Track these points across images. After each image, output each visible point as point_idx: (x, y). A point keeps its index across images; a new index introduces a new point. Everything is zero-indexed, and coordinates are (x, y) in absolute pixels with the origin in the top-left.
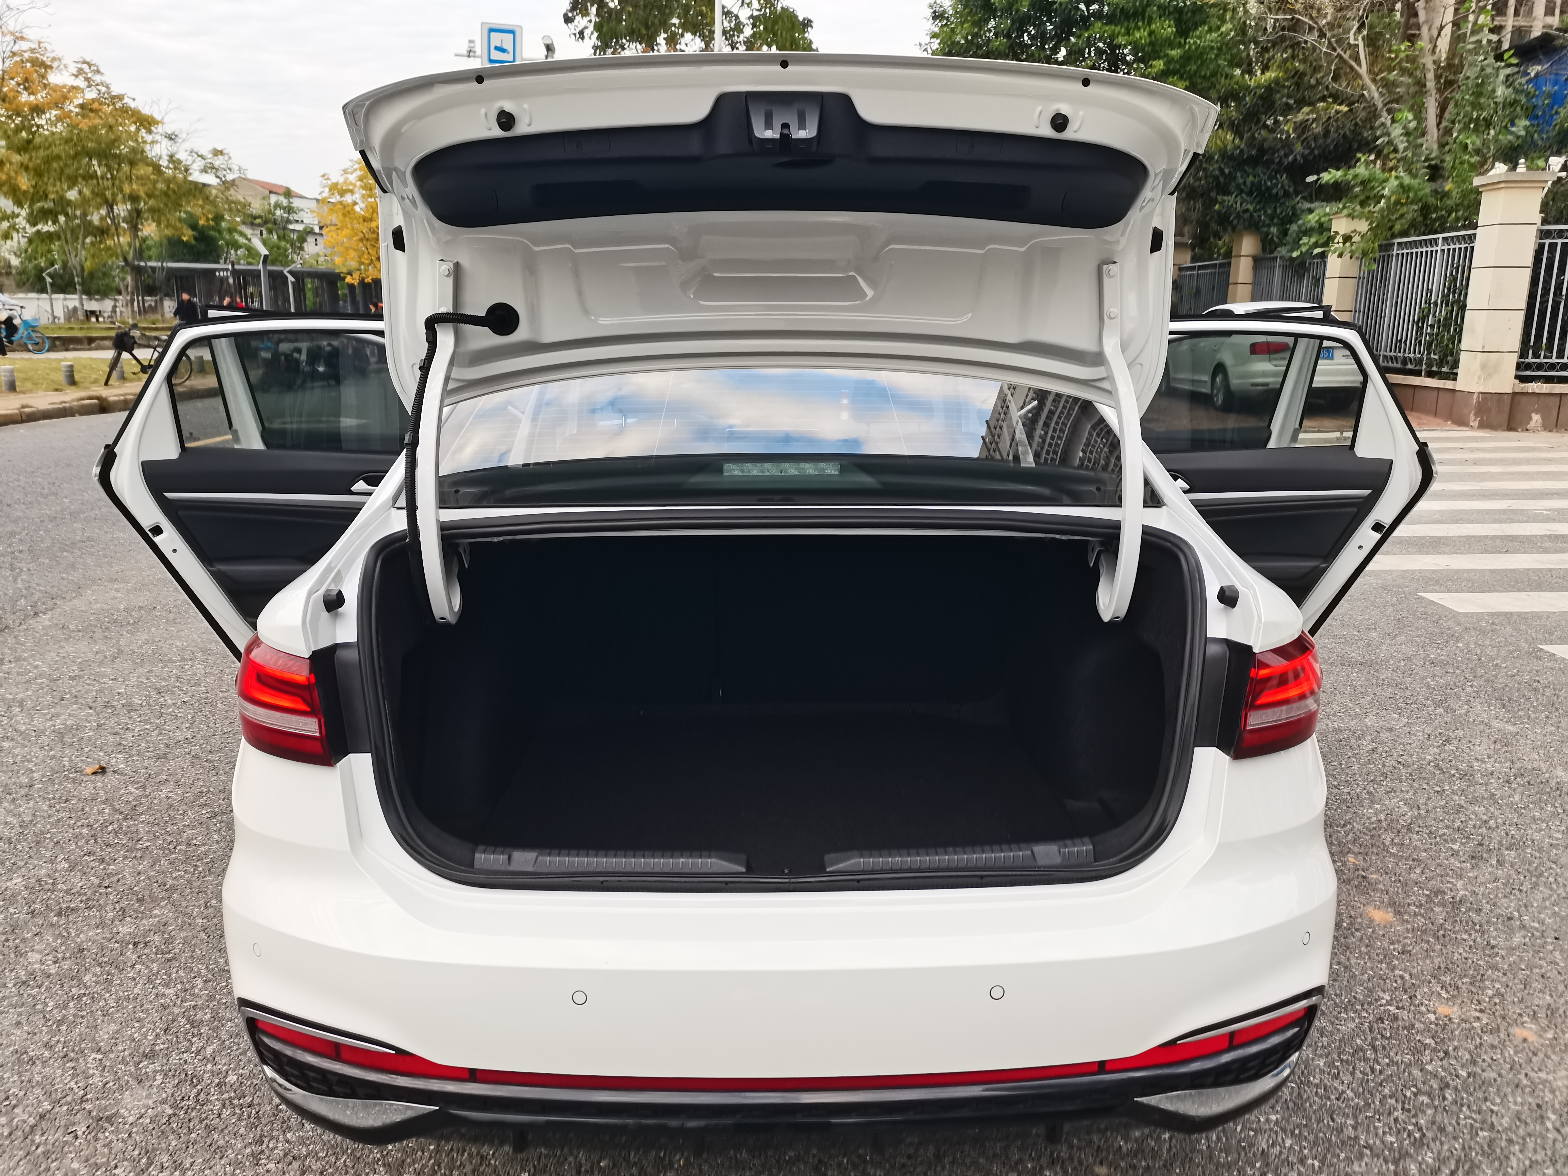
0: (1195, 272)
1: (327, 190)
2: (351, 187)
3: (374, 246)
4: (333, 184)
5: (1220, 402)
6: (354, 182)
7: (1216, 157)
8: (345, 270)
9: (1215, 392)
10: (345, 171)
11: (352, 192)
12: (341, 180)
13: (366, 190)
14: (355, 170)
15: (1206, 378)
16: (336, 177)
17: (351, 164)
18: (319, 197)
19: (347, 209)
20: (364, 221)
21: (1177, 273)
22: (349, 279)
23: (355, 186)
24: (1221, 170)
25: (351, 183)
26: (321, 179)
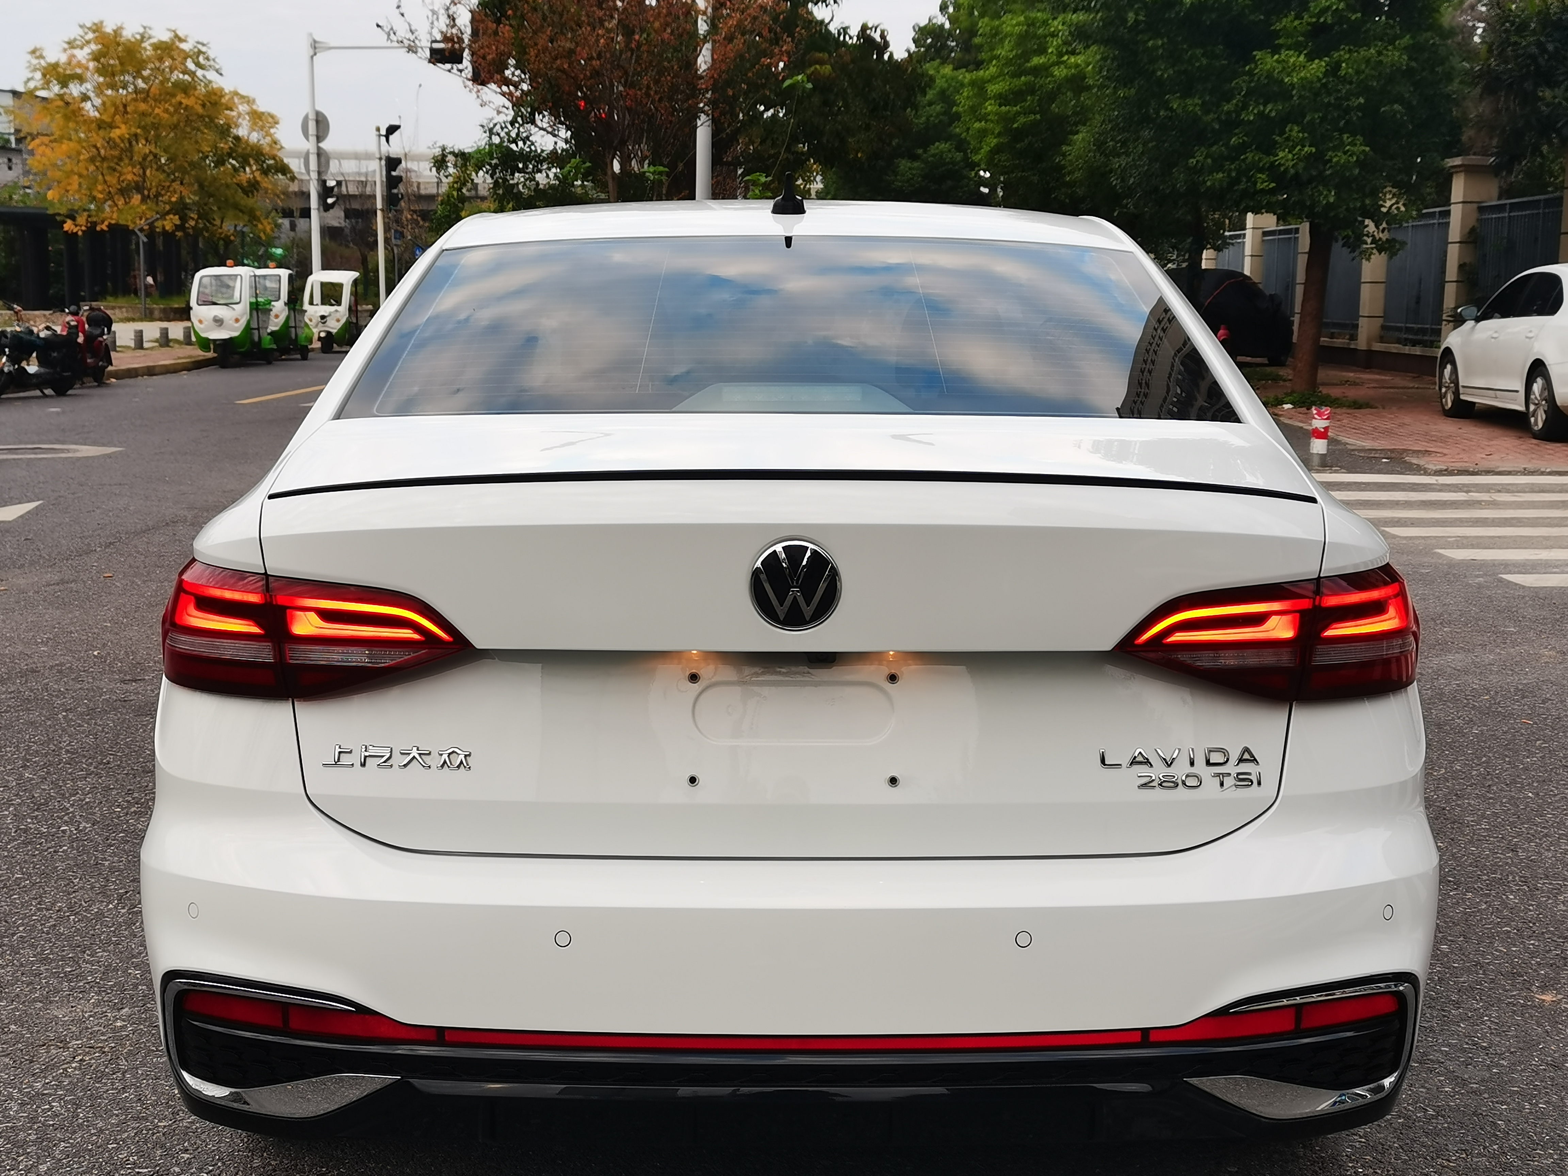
0: (1507, 215)
1: (38, 75)
2: (79, 71)
3: (115, 170)
4: (50, 65)
5: (1540, 425)
6: (84, 61)
7: (1533, 25)
8: (63, 211)
9: (1532, 408)
10: (71, 44)
11: (81, 79)
12: (63, 58)
13: (105, 76)
14: (88, 42)
15: (1519, 385)
16: (55, 55)
17: (81, 32)
18: (21, 88)
19: (71, 107)
20: (100, 128)
21: (1475, 215)
22: (68, 226)
23: (87, 69)
24: (1540, 45)
25: (79, 64)
26: (29, 57)
